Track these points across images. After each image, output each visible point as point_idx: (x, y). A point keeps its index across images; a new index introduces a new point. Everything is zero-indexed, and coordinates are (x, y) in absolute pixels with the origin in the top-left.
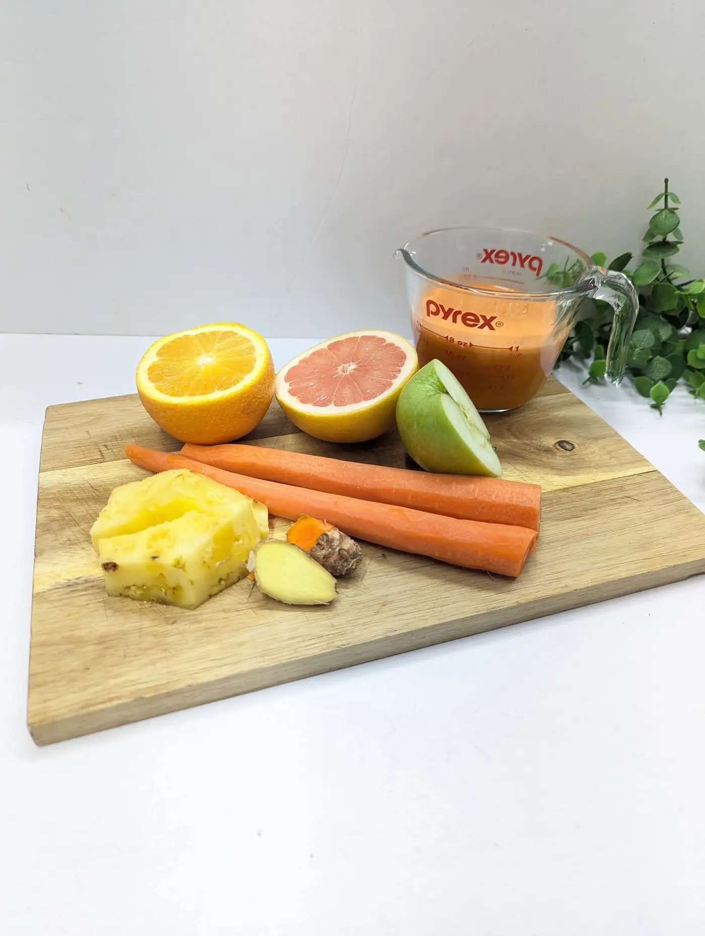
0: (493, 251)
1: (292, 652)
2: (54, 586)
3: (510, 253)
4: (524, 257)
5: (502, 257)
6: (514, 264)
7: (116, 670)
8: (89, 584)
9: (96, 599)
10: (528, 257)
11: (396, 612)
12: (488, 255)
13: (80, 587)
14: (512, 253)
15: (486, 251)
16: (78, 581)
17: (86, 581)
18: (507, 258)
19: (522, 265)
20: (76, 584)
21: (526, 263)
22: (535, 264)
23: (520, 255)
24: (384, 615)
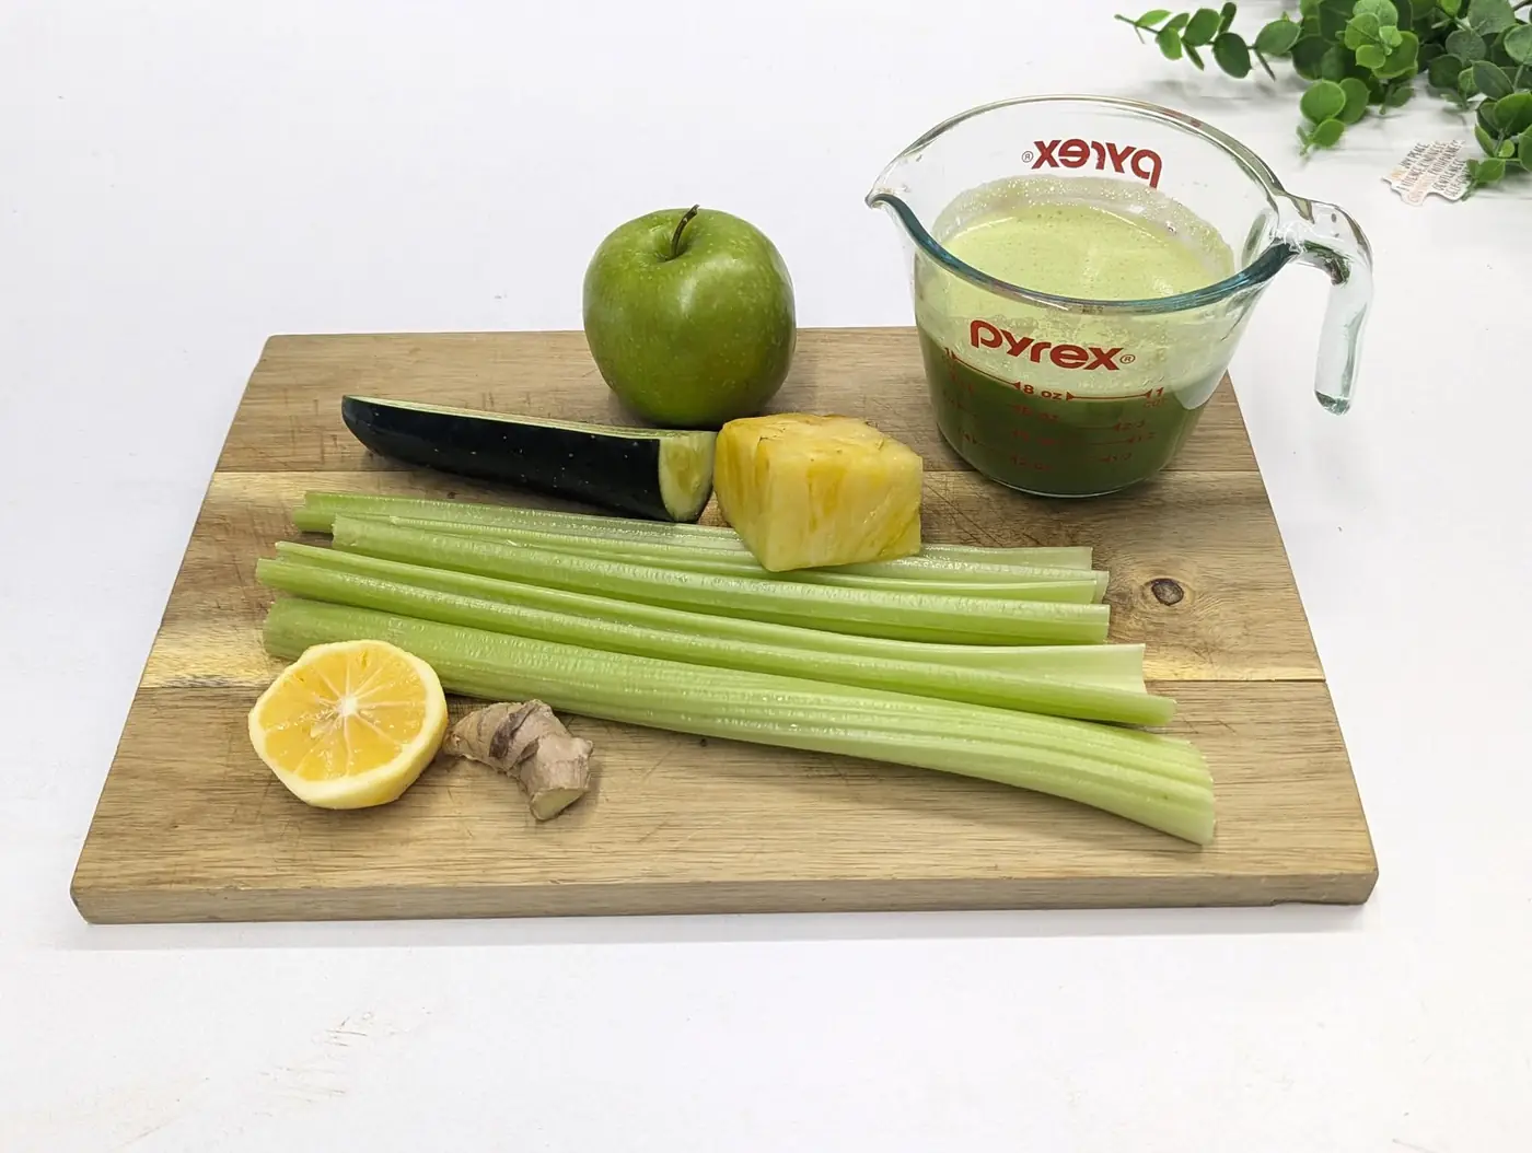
0: (1054, 144)
1: (480, 872)
2: (171, 682)
3: (1090, 145)
4: (1120, 151)
5: (1074, 154)
6: (1100, 166)
7: (212, 837)
8: (222, 691)
9: (225, 718)
10: (1129, 150)
11: (676, 845)
12: (1046, 153)
13: (207, 693)
14: (1096, 145)
15: (1040, 145)
16: (209, 682)
17: (220, 685)
18: (1085, 155)
19: (1119, 169)
20: (205, 686)
21: (1127, 164)
22: (1146, 164)
23: (1112, 147)
24: (652, 846)
